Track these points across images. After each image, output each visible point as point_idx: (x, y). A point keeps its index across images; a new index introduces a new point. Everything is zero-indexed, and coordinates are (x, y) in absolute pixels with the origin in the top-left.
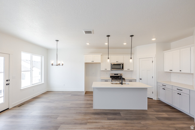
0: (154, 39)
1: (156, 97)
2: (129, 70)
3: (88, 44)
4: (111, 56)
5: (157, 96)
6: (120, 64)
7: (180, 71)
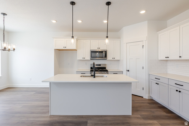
0: (143, 12)
1: (147, 95)
2: (114, 59)
3: (54, 22)
4: (91, 41)
5: (149, 93)
6: (103, 52)
7: (180, 57)
